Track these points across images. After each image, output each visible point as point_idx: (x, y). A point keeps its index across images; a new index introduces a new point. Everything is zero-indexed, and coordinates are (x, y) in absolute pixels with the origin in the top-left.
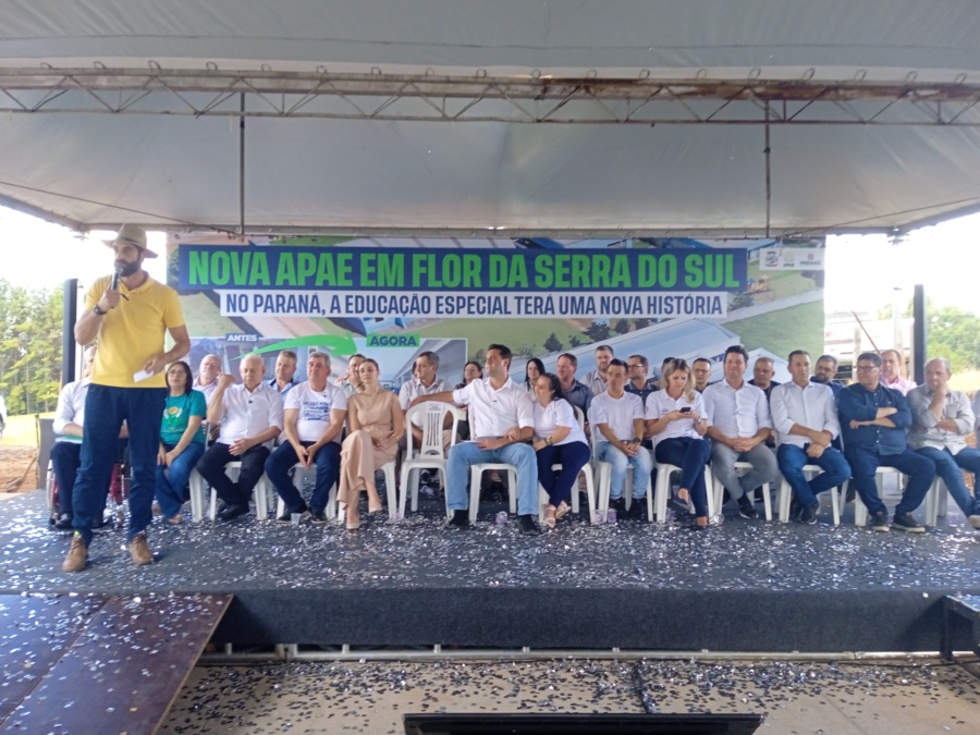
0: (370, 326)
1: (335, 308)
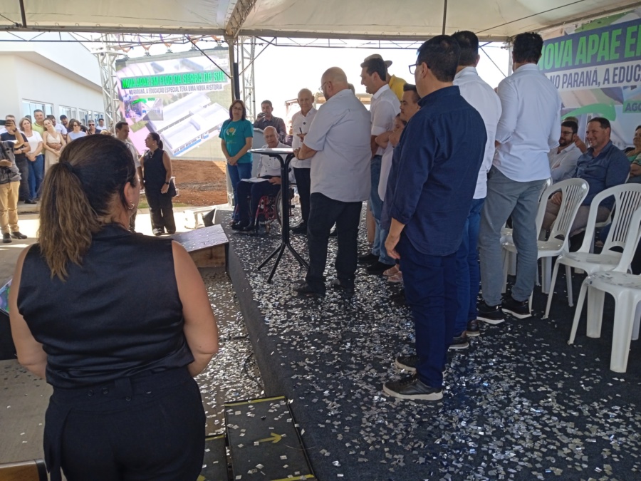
1: (606, 80)
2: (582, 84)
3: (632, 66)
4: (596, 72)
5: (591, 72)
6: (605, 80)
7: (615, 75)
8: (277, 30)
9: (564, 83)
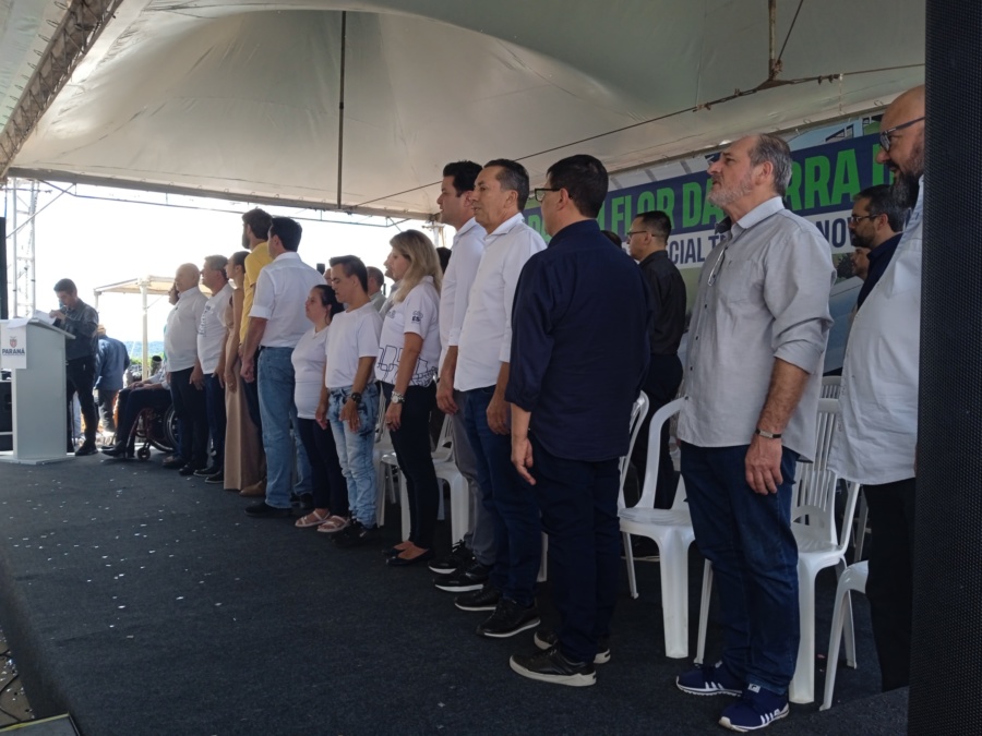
8: (78, 173)
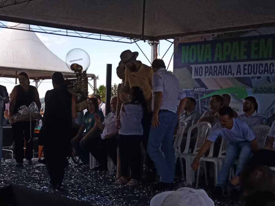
0: (254, 82)
1: (239, 72)
2: (220, 74)
3: (257, 65)
4: (230, 66)
5: (226, 66)
6: (237, 72)
7: (245, 69)
9: (206, 72)
